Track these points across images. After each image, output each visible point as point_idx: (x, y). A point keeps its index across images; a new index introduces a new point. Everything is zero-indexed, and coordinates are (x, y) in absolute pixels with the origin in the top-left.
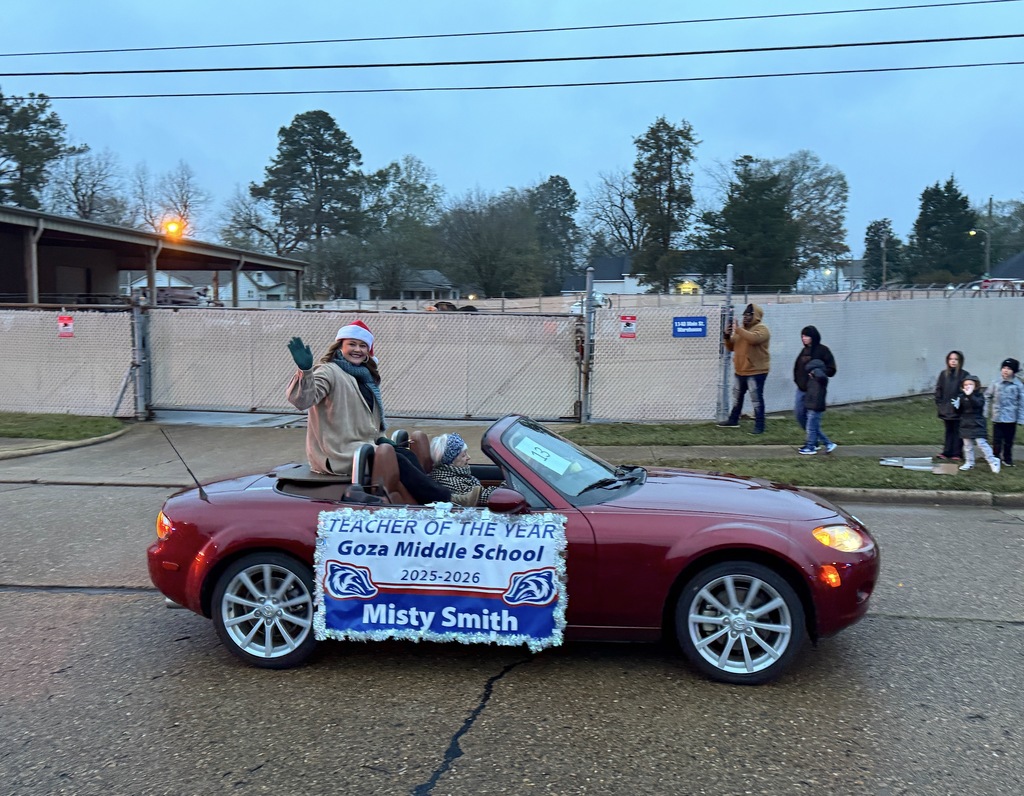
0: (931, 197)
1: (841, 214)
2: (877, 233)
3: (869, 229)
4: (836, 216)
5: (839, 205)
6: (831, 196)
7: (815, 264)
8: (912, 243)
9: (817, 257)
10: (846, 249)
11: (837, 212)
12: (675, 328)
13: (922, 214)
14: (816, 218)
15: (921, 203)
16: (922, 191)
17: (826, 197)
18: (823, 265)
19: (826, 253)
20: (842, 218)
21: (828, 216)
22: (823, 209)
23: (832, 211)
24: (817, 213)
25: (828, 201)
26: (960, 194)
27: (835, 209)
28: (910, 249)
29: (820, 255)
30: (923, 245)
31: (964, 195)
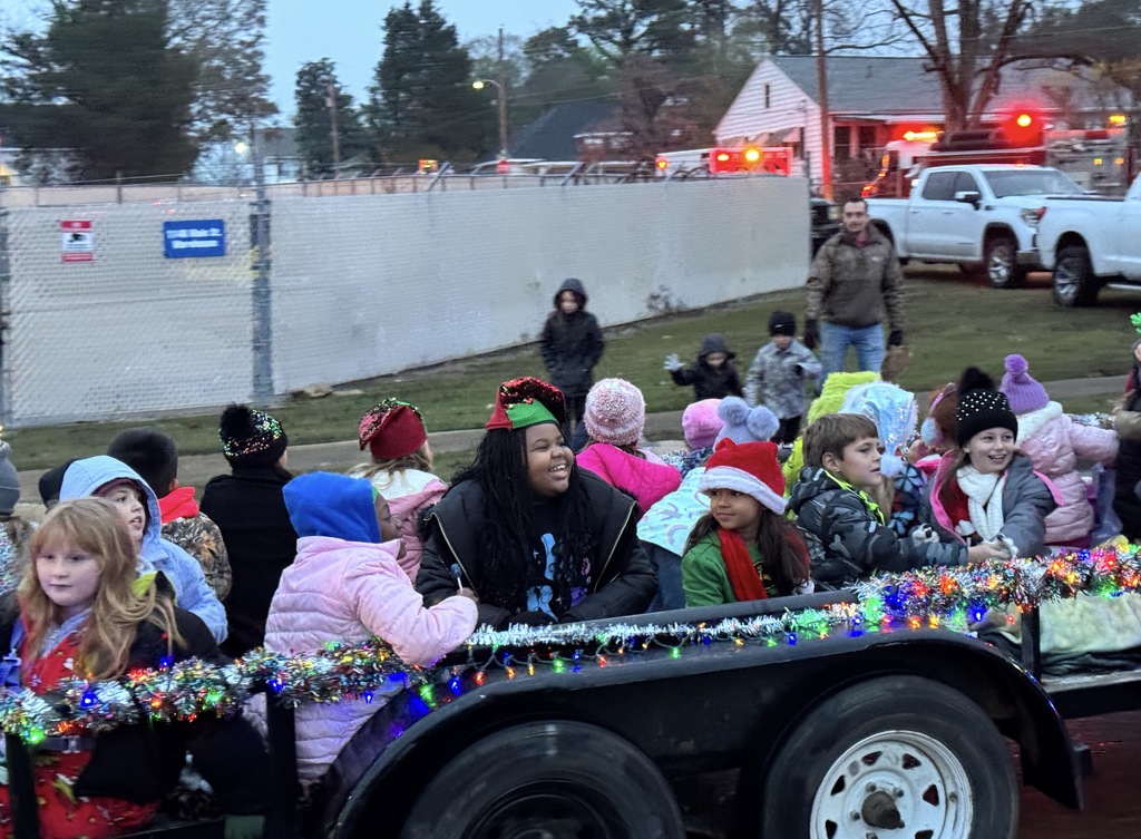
0: (398, 24)
1: (258, 48)
2: (315, 81)
3: (301, 74)
4: (249, 51)
5: (253, 32)
6: (238, 15)
7: (222, 132)
8: (374, 100)
9: (224, 122)
10: (271, 109)
11: (251, 45)
12: (168, 242)
13: (388, 53)
14: (217, 52)
15: (385, 34)
16: (386, 15)
17: (228, 17)
18: (236, 137)
19: (240, 116)
20: (261, 54)
21: (237, 51)
22: (226, 37)
23: (242, 43)
24: (218, 43)
25: (234, 25)
26: (443, 22)
27: (248, 39)
28: (372, 110)
29: (230, 119)
30: (393, 104)
31: (449, 24)
